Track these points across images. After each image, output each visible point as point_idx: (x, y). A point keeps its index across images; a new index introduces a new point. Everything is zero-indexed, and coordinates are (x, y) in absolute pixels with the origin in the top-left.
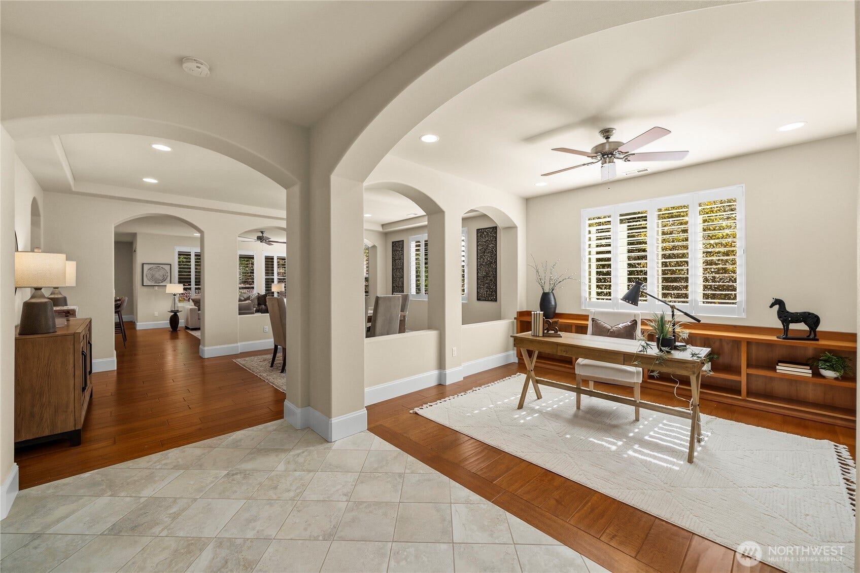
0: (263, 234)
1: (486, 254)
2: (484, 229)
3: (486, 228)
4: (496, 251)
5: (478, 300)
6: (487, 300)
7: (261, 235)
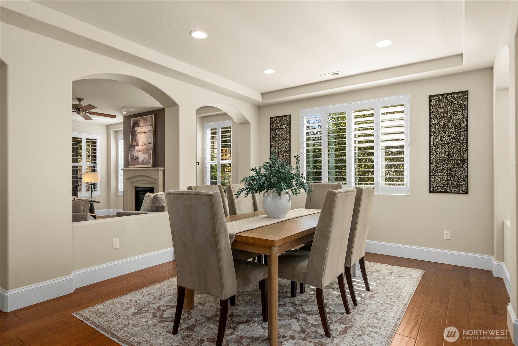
0: (80, 102)
1: (447, 129)
2: (443, 95)
3: (448, 94)
4: (467, 125)
5: (430, 191)
6: (448, 193)
7: (78, 103)
